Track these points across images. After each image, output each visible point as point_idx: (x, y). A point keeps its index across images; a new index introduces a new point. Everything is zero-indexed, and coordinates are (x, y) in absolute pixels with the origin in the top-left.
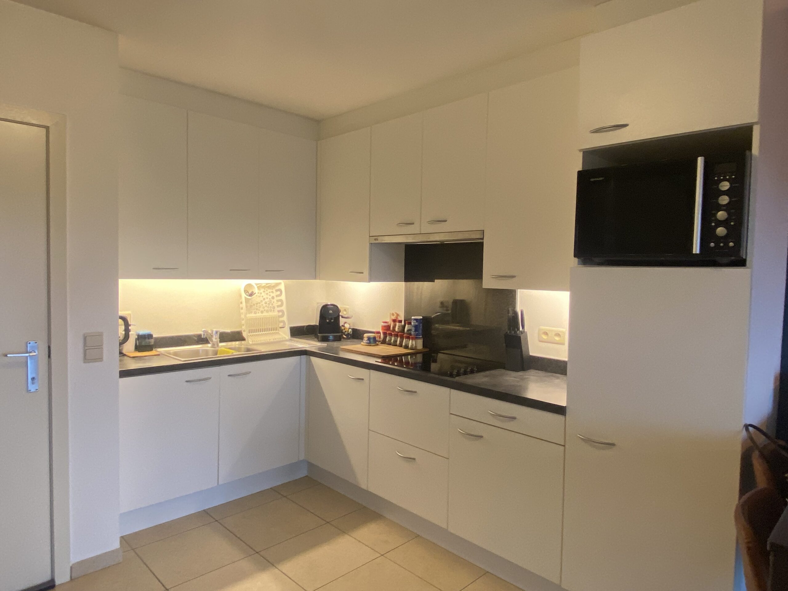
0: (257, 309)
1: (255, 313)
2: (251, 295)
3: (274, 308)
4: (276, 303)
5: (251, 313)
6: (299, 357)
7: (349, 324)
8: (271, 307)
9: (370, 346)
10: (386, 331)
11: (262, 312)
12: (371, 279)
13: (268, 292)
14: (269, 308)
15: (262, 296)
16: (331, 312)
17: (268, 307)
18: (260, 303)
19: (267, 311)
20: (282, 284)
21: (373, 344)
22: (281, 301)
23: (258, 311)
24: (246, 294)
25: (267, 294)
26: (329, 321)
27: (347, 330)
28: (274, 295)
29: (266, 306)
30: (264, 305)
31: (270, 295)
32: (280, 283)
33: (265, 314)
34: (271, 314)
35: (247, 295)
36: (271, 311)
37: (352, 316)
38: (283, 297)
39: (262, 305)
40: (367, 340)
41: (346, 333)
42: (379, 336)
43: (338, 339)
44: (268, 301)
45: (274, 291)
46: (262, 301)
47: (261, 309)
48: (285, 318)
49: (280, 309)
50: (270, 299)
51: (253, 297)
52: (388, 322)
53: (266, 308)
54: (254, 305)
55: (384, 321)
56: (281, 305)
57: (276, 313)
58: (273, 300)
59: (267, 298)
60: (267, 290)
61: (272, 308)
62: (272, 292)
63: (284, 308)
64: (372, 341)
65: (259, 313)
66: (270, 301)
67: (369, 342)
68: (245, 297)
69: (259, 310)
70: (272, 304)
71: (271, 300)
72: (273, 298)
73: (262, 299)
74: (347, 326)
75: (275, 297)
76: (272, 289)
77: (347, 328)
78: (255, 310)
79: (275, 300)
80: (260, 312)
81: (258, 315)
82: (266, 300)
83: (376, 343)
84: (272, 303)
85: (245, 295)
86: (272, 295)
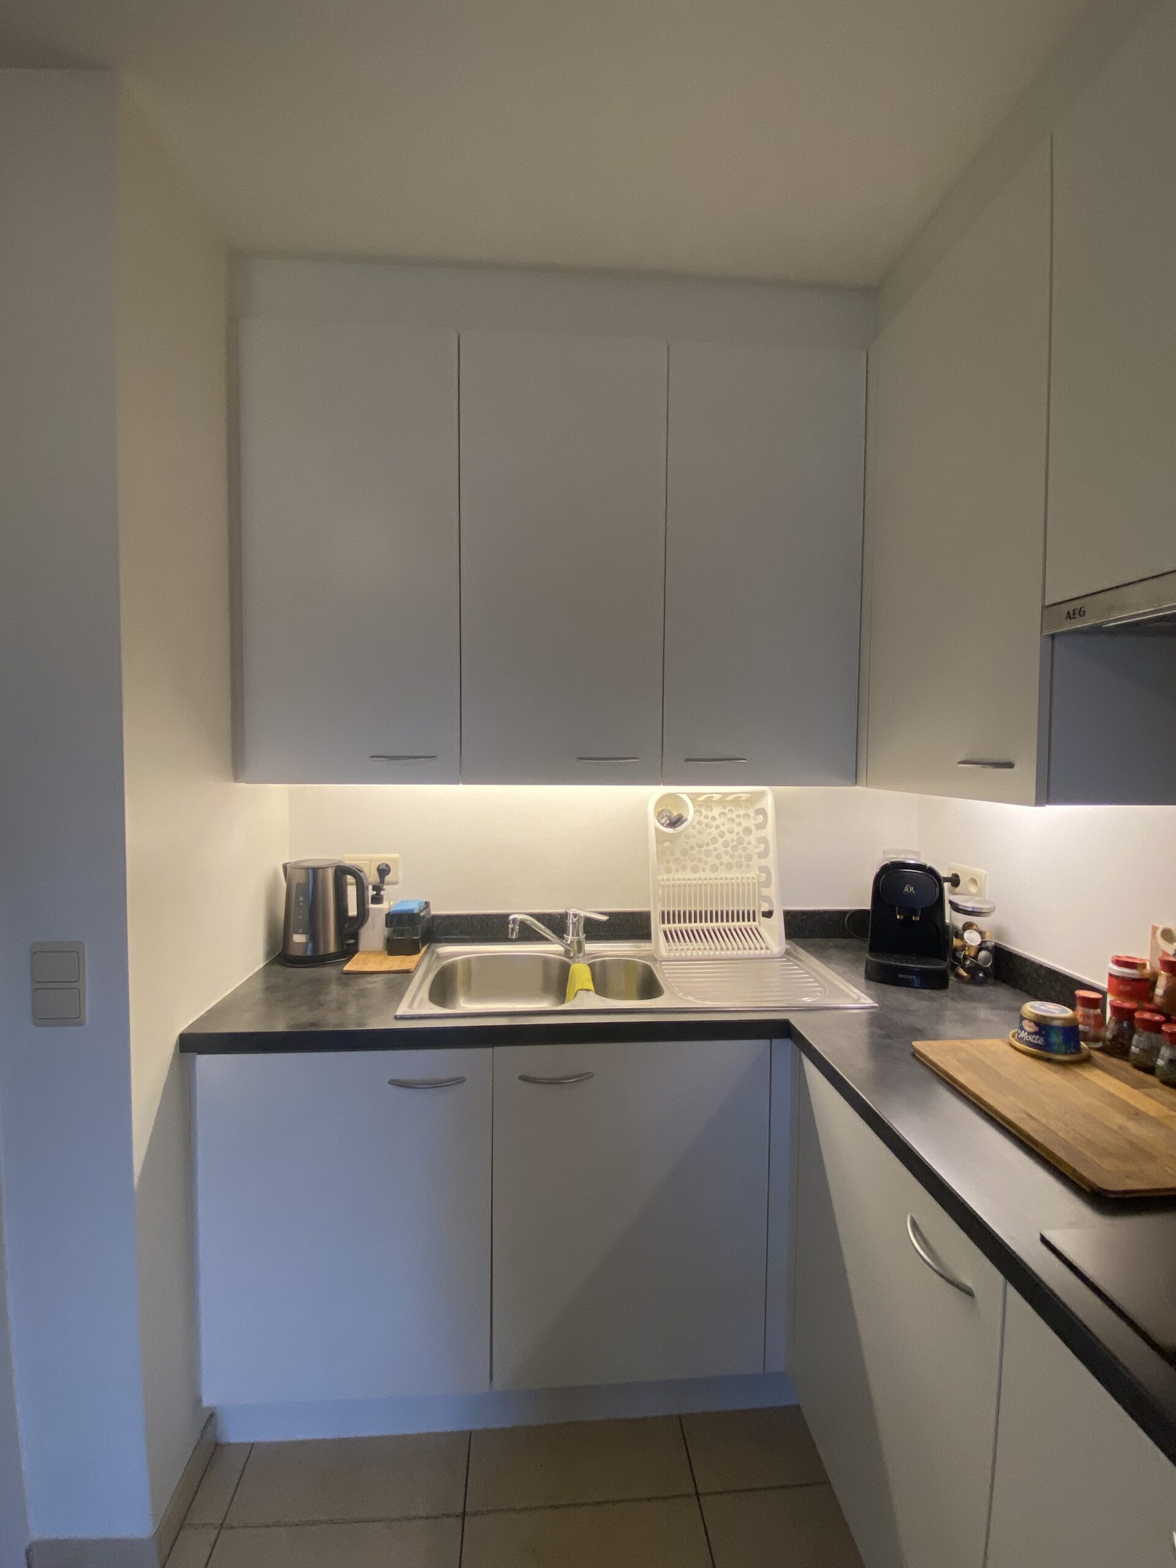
0: (700, 860)
1: (695, 870)
2: (675, 823)
3: (749, 858)
4: (756, 847)
5: (684, 868)
6: (764, 1043)
7: (981, 933)
8: (740, 856)
9: (1049, 1060)
10: (1127, 1005)
11: (714, 869)
12: (1047, 794)
13: (734, 816)
14: (736, 859)
15: (717, 827)
16: (909, 889)
17: (732, 856)
18: (708, 844)
19: (729, 867)
20: (769, 795)
21: (1066, 1053)
22: (763, 840)
23: (701, 865)
24: (659, 821)
25: (732, 820)
26: (902, 917)
27: (972, 954)
28: (750, 823)
29: (726, 853)
30: (721, 850)
31: (740, 825)
32: (762, 794)
33: (722, 874)
34: (736, 874)
35: (662, 824)
36: (739, 866)
37: (992, 910)
38: (769, 832)
39: (716, 849)
40: (1035, 1033)
41: (968, 962)
42: (1096, 1016)
43: (937, 982)
44: (733, 841)
45: (751, 812)
46: (714, 840)
47: (712, 860)
48: (772, 891)
49: (763, 862)
50: (738, 834)
51: (680, 828)
52: (1144, 966)
53: (726, 859)
54: (692, 848)
55: (1124, 954)
56: (763, 855)
57: (753, 873)
58: (747, 839)
59: (731, 832)
60: (730, 810)
61: (743, 859)
62: (746, 815)
63: (770, 861)
64: (1056, 1039)
65: (704, 870)
66: (740, 841)
67: (1040, 1041)
68: (656, 829)
69: (706, 863)
70: (745, 849)
71: (741, 838)
72: (748, 831)
73: (715, 832)
74: (972, 938)
75: (753, 828)
76: (747, 808)
77: (970, 947)
78: (695, 863)
79: (752, 838)
80: (708, 867)
81: (703, 875)
82: (728, 837)
83: (1078, 1049)
84: (745, 845)
85: (656, 821)
86: (745, 823)
